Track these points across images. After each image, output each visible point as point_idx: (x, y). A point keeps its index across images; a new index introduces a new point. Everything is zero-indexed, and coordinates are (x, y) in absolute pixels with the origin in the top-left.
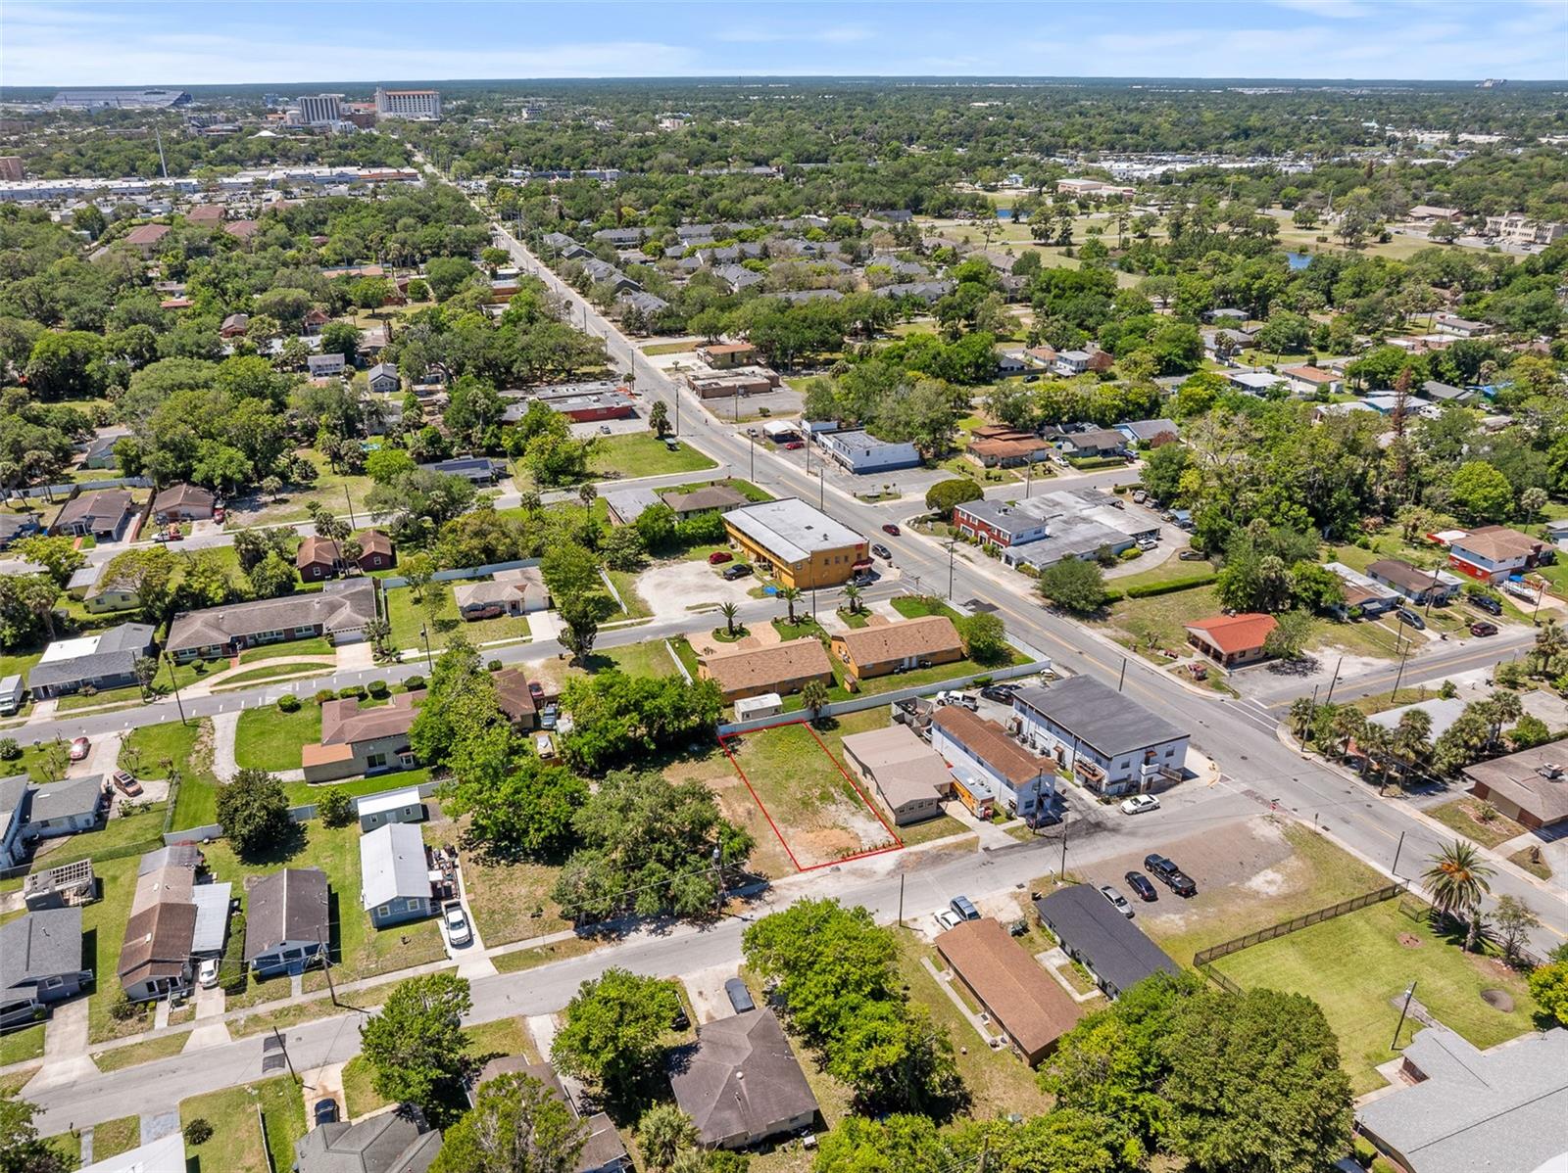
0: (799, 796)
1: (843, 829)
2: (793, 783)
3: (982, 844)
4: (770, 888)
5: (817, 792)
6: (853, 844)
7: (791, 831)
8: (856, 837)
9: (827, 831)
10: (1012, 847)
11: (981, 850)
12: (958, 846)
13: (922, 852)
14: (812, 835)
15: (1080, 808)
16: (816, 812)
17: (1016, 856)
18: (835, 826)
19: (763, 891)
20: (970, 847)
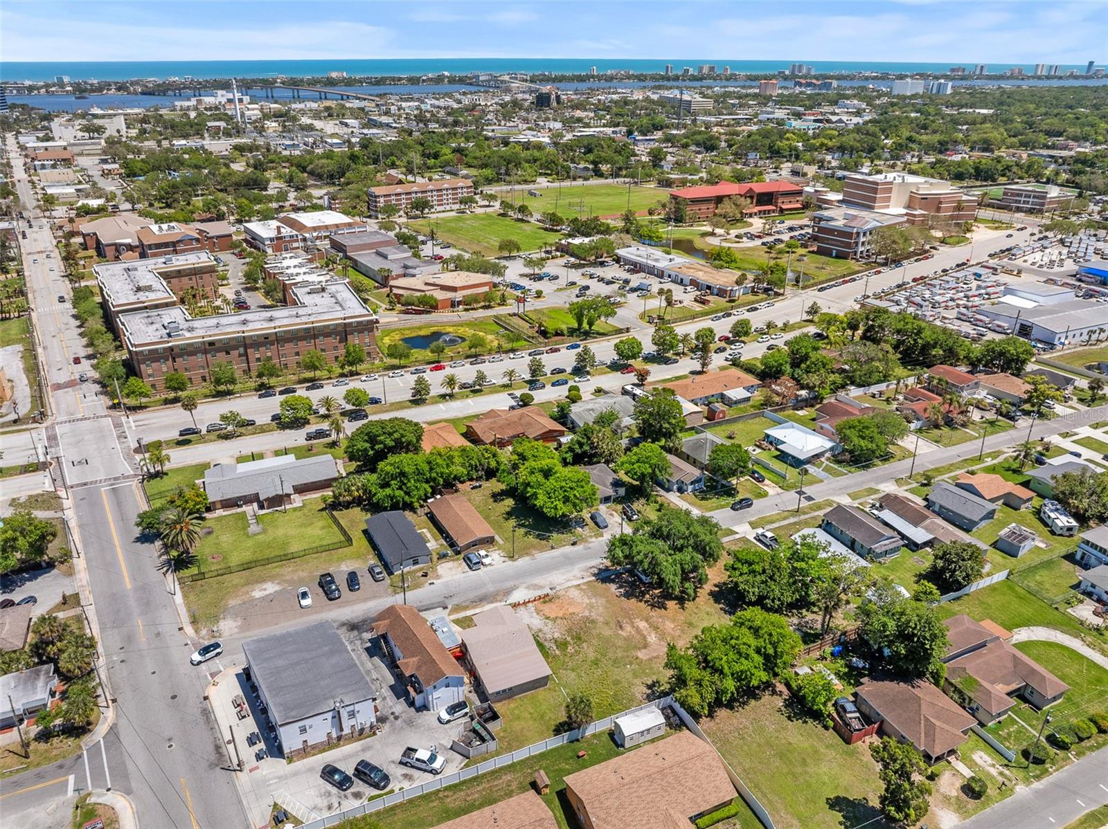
0: (585, 645)
1: (547, 618)
2: (591, 655)
3: (448, 611)
4: (594, 575)
5: (570, 649)
6: (542, 607)
7: (587, 613)
8: (538, 612)
9: (560, 615)
10: (425, 610)
11: (450, 607)
12: (466, 608)
13: (492, 602)
14: (571, 610)
15: (358, 642)
16: (569, 631)
17: (426, 603)
18: (555, 620)
19: (598, 574)
20: (458, 608)
